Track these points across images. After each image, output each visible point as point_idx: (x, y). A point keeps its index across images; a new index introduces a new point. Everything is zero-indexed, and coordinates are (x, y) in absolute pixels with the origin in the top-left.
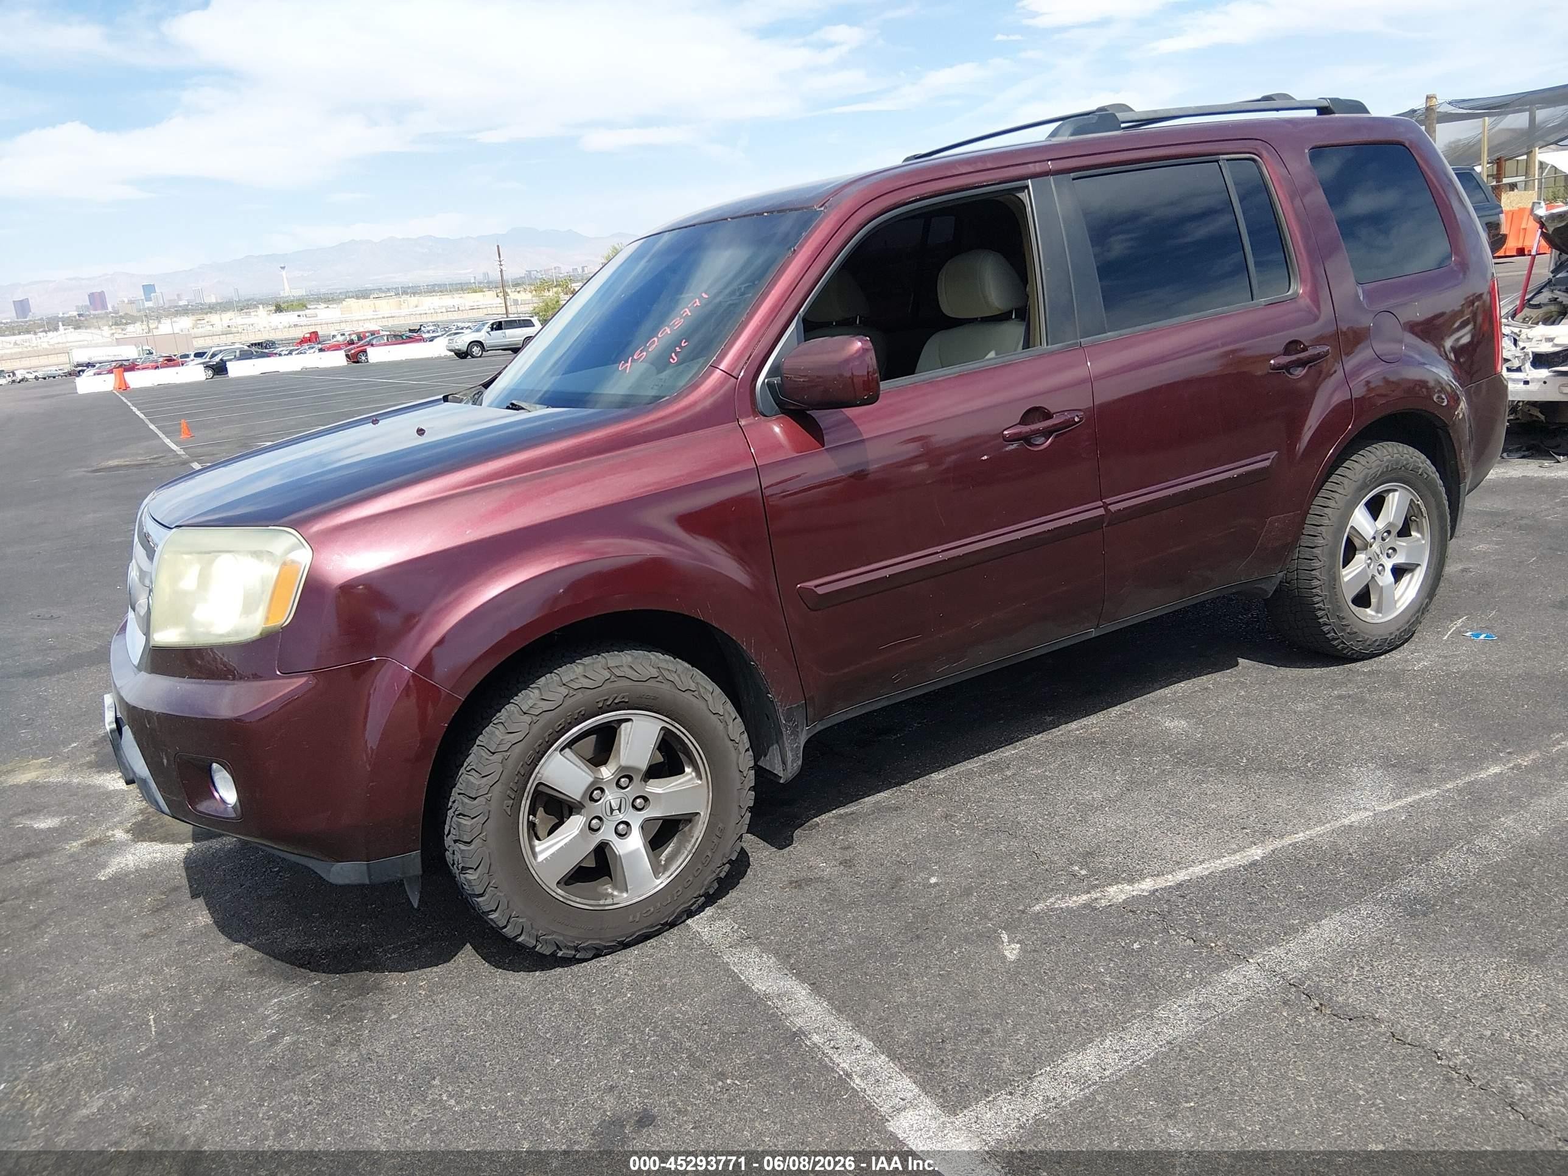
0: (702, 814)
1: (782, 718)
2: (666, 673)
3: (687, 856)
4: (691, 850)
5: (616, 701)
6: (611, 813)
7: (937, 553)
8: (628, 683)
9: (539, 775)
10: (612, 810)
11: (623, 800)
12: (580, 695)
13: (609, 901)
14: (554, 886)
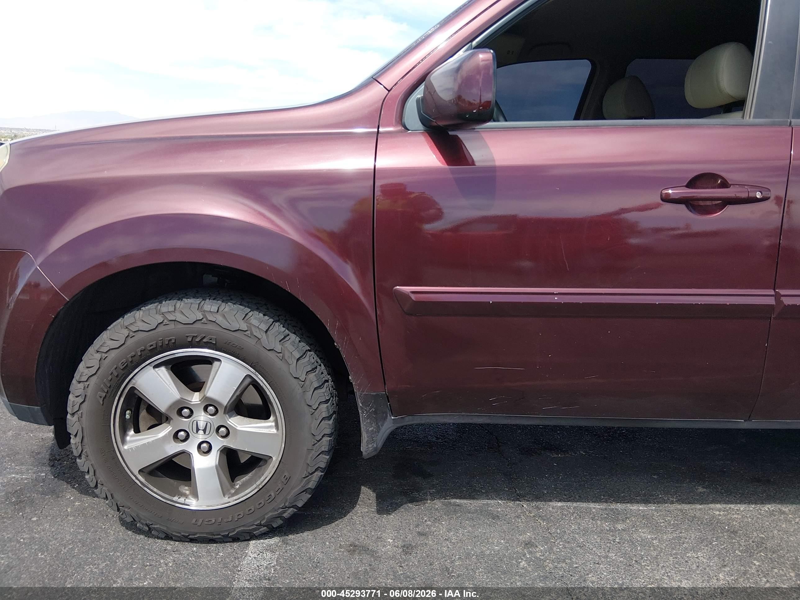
0: (274, 459)
1: (359, 401)
2: (254, 329)
3: (255, 488)
4: (259, 485)
5: (205, 340)
6: (197, 432)
7: (553, 294)
8: (218, 329)
9: (133, 381)
10: (198, 430)
11: (209, 424)
12: (172, 326)
13: (182, 500)
14: (136, 472)
